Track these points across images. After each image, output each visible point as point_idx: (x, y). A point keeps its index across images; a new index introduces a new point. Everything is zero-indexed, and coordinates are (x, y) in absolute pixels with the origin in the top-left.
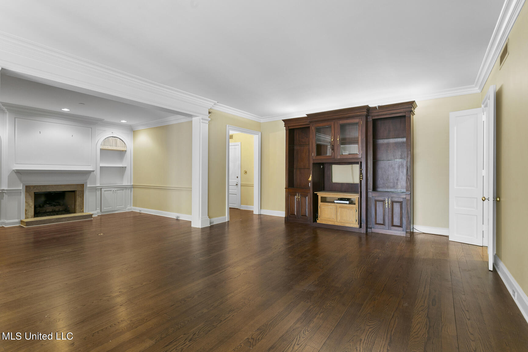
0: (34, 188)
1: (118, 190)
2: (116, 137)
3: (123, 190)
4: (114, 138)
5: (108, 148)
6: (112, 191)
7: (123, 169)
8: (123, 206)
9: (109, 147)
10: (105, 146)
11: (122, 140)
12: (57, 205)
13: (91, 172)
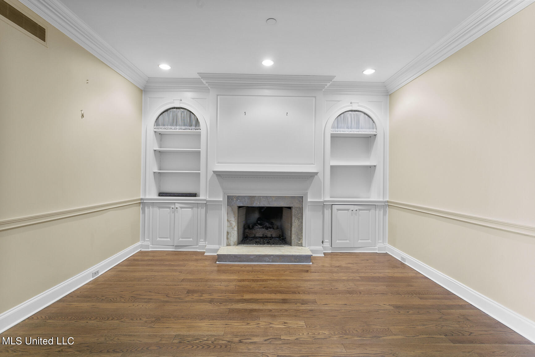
0: (237, 200)
1: (360, 210)
2: (358, 111)
3: (369, 210)
4: (354, 113)
5: (343, 131)
6: (350, 211)
7: (371, 169)
8: (370, 241)
9: (346, 130)
10: (339, 130)
11: (368, 116)
12: (270, 228)
13: (314, 176)
